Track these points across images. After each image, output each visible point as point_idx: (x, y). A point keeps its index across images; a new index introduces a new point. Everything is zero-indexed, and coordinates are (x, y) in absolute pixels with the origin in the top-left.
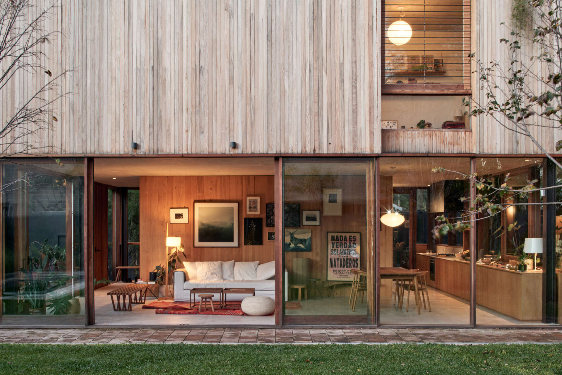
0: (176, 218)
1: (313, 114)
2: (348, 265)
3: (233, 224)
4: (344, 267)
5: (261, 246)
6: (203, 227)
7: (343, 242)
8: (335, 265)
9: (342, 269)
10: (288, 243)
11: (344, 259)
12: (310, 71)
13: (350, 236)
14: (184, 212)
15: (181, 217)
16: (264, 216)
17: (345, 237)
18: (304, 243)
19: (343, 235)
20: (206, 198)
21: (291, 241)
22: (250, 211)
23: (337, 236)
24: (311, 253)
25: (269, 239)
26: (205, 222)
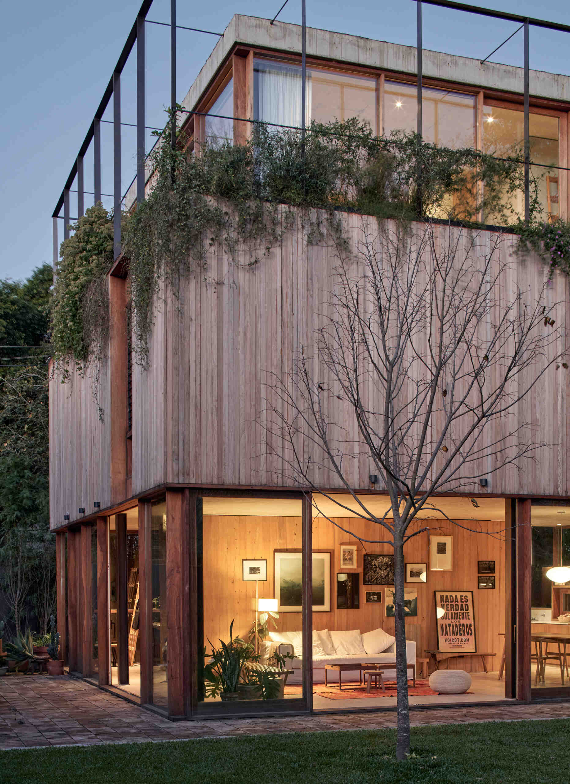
0: (251, 573)
1: (565, 449)
2: (462, 632)
3: (323, 581)
4: (457, 635)
5: (356, 610)
6: (284, 585)
7: (454, 603)
8: (447, 633)
9: (454, 637)
10: (390, 606)
11: (456, 625)
12: (562, 398)
13: (461, 596)
14: (262, 565)
15: (257, 572)
16: (361, 570)
17: (456, 596)
18: (409, 605)
19: (454, 594)
20: (290, 547)
21: (393, 603)
22: (344, 564)
23: (447, 596)
24: (416, 618)
25: (367, 601)
26: (288, 579)
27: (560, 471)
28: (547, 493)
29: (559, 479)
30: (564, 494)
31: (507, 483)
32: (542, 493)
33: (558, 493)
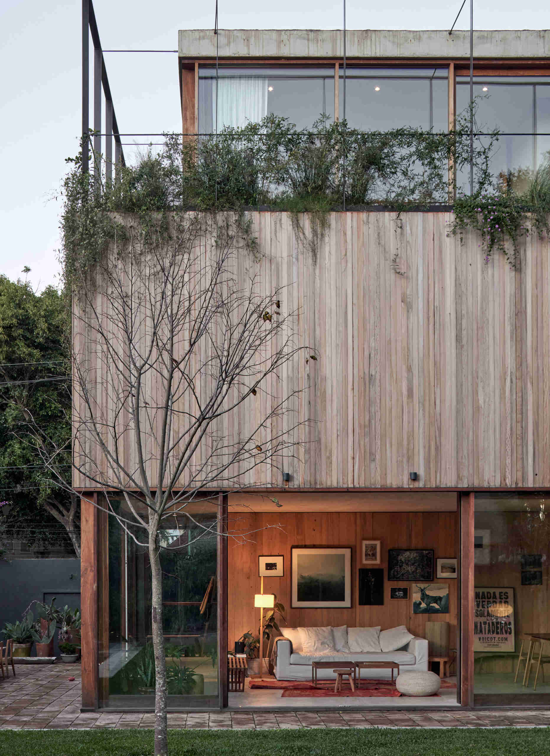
0: (267, 569)
1: (514, 436)
2: (499, 631)
3: (344, 577)
4: (493, 633)
5: (380, 606)
6: (303, 581)
7: (491, 600)
8: (481, 631)
9: (490, 636)
10: (418, 602)
11: (493, 623)
12: (512, 382)
13: (500, 593)
14: (279, 561)
15: (274, 568)
16: (385, 566)
17: (494, 593)
18: (439, 602)
19: (492, 591)
20: (308, 543)
21: (421, 599)
22: (366, 560)
23: (483, 593)
24: (447, 615)
25: (392, 597)
26: (306, 574)
27: (508, 461)
28: (492, 485)
29: (507, 470)
30: (514, 486)
31: (442, 476)
32: (486, 485)
33: (506, 485)
